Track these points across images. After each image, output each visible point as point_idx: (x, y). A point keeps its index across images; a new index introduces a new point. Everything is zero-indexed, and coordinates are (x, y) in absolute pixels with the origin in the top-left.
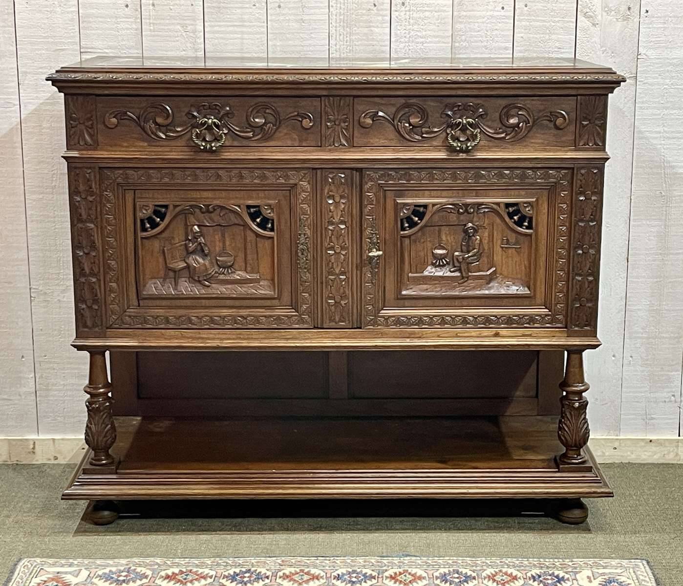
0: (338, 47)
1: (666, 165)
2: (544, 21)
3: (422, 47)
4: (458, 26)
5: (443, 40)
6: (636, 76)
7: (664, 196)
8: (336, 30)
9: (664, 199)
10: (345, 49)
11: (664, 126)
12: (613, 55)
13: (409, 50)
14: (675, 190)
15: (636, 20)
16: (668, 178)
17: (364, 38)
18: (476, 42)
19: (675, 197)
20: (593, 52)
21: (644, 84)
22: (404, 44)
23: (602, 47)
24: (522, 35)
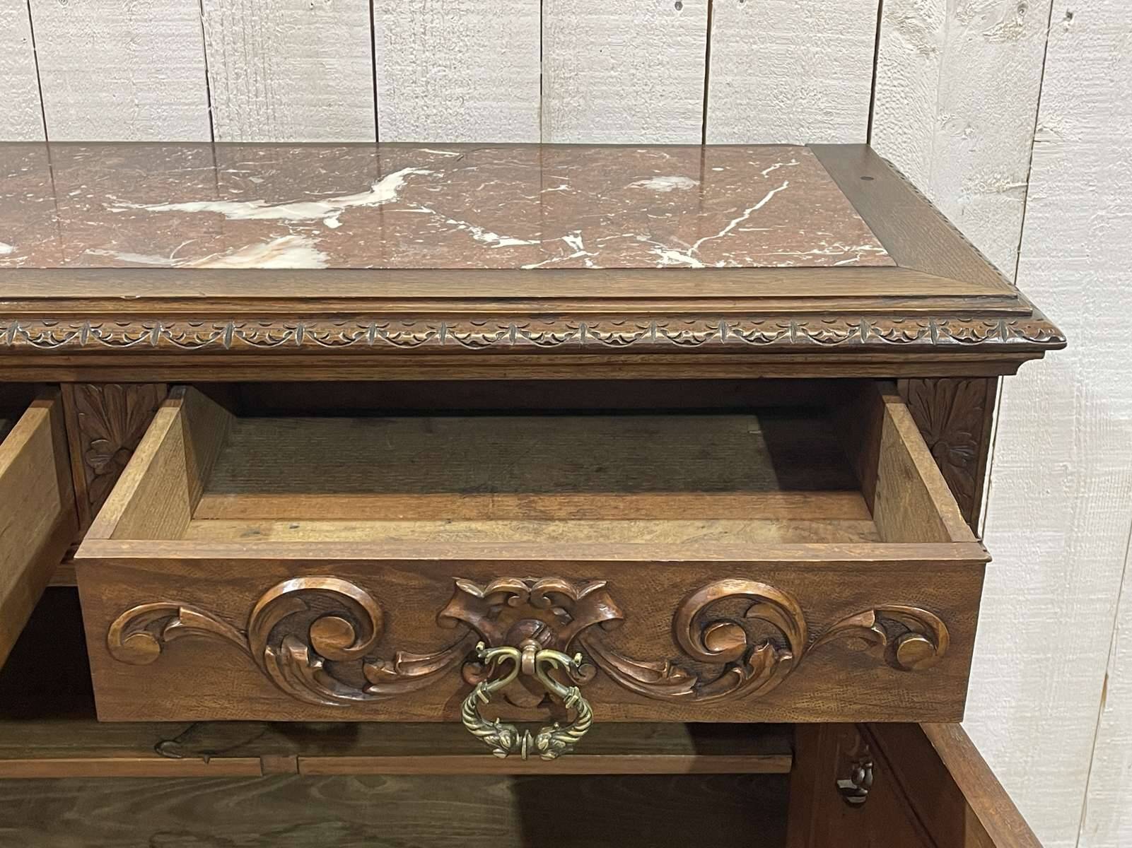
0: (234, 108)
1: (1083, 402)
2: (791, 41)
3: (462, 111)
4: (555, 54)
5: (518, 92)
6: (1027, 186)
7: (1072, 474)
8: (225, 64)
9: (1072, 481)
10: (254, 113)
11: (1087, 310)
12: (968, 131)
13: (428, 116)
14: (1101, 461)
15: (1039, 39)
16: (1085, 433)
17: (304, 84)
18: (605, 96)
19: (1099, 476)
20: (916, 125)
21: (1046, 205)
22: (412, 103)
23: (940, 111)
24: (729, 79)
